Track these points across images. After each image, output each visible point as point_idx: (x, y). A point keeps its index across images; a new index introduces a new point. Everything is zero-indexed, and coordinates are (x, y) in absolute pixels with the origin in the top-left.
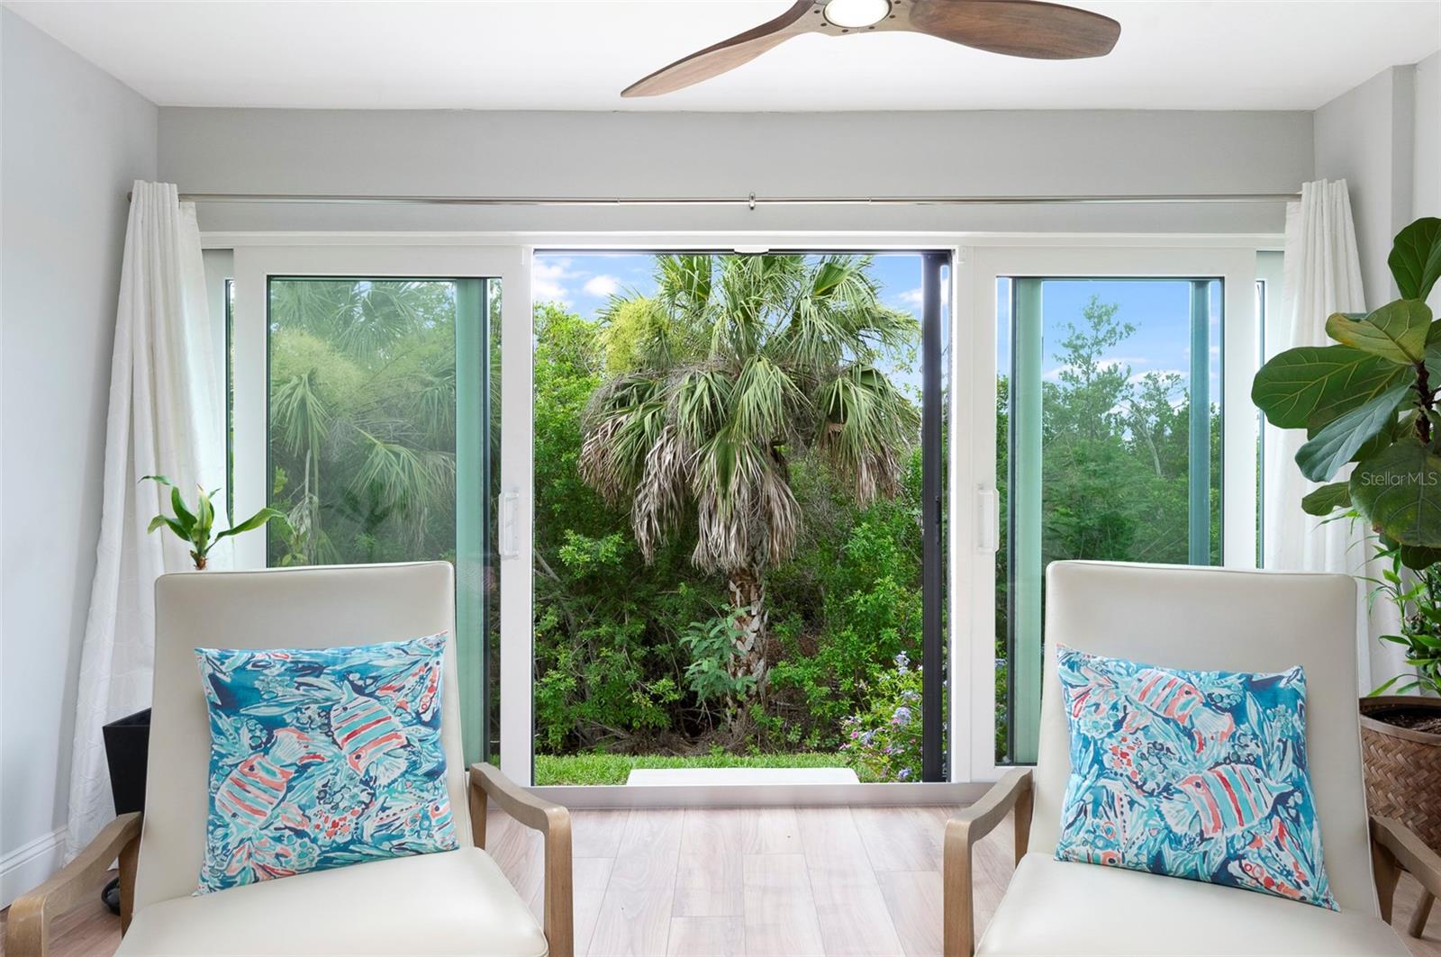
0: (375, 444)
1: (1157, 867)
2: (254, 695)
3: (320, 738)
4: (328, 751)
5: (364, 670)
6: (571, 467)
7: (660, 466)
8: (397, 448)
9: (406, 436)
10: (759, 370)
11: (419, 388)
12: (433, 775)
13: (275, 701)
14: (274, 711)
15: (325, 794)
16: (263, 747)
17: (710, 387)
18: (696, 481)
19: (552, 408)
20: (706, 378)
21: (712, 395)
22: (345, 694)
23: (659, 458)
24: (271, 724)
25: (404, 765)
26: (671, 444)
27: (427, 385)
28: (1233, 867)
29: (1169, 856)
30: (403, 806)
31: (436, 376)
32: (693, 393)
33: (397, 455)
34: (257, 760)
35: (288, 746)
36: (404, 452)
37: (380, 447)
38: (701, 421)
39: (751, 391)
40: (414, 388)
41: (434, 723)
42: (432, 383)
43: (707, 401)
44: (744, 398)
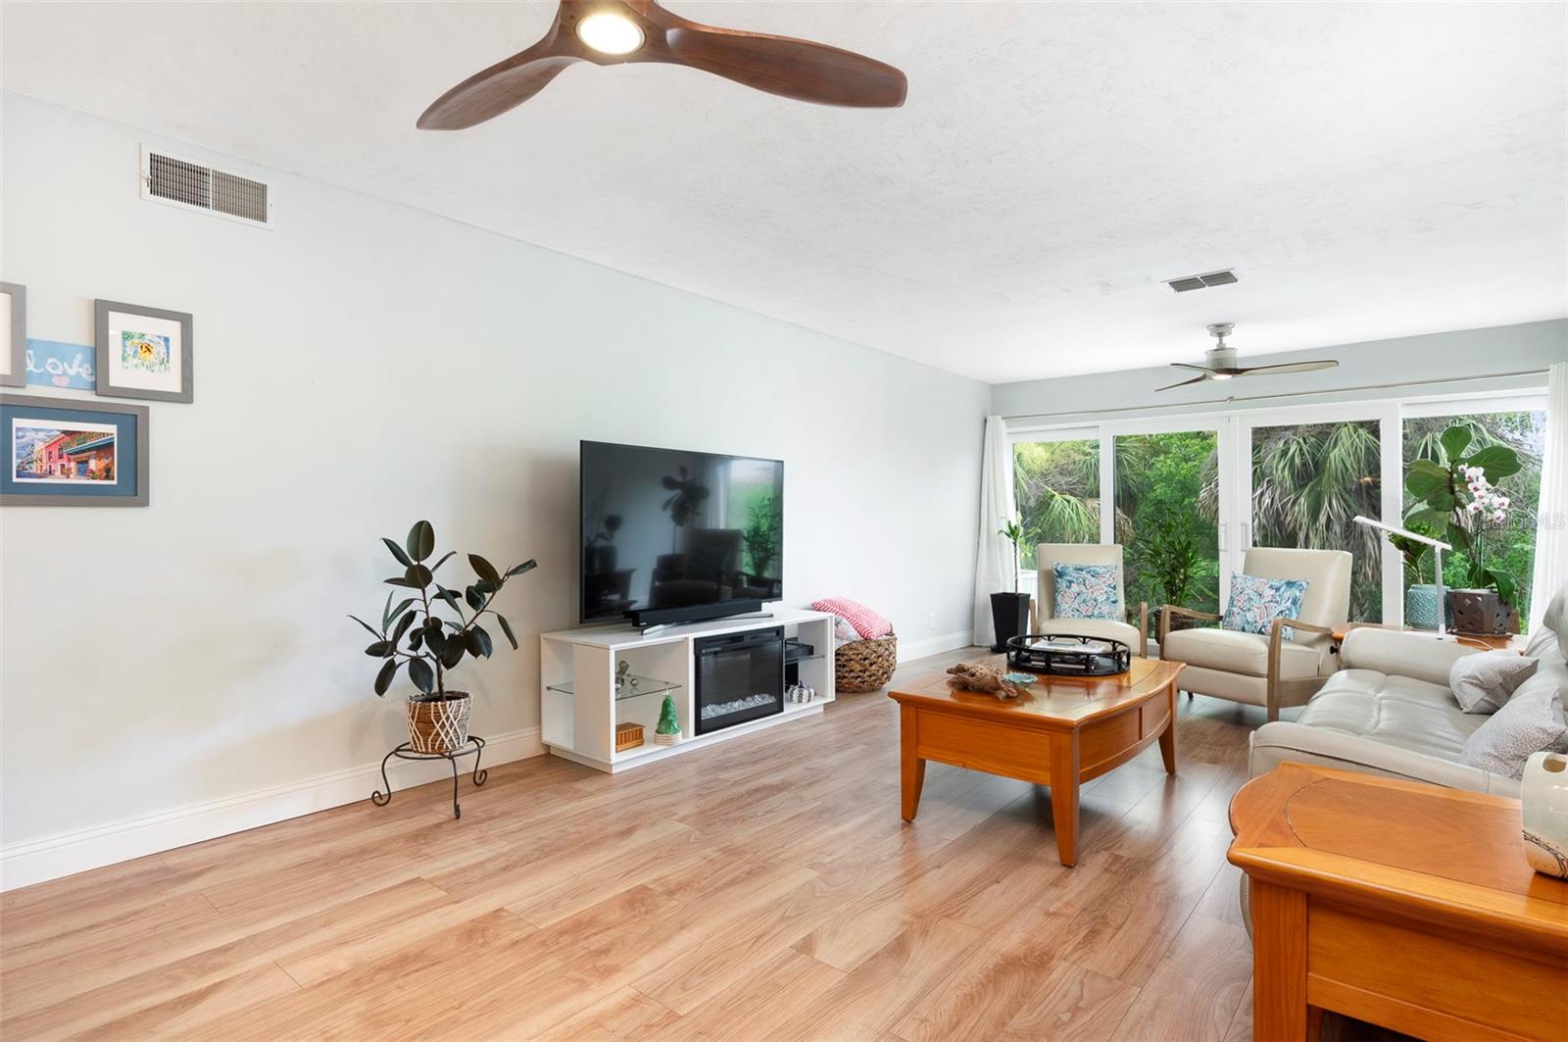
0: (1054, 495)
1: (1243, 630)
2: (1066, 574)
3: (1083, 588)
4: (1085, 591)
5: (1094, 571)
6: (1192, 506)
7: (1260, 508)
8: (1068, 497)
9: (1073, 489)
10: (1343, 435)
11: (1082, 457)
12: (1114, 602)
13: (1071, 576)
14: (1071, 579)
15: (1084, 601)
16: (1069, 587)
17: (1301, 449)
18: (1289, 519)
19: (1178, 465)
20: (1298, 443)
21: (1302, 454)
22: (1089, 577)
23: (1259, 502)
24: (1071, 582)
25: (1105, 597)
26: (1269, 491)
27: (1087, 455)
28: (1263, 630)
29: (1246, 627)
30: (1105, 609)
31: (1092, 448)
32: (1287, 453)
33: (1069, 502)
34: (1067, 590)
35: (1075, 588)
36: (1073, 500)
37: (1058, 497)
38: (1293, 475)
39: (1336, 451)
40: (1078, 457)
41: (1114, 588)
42: (1090, 454)
43: (1297, 461)
44: (1332, 455)
